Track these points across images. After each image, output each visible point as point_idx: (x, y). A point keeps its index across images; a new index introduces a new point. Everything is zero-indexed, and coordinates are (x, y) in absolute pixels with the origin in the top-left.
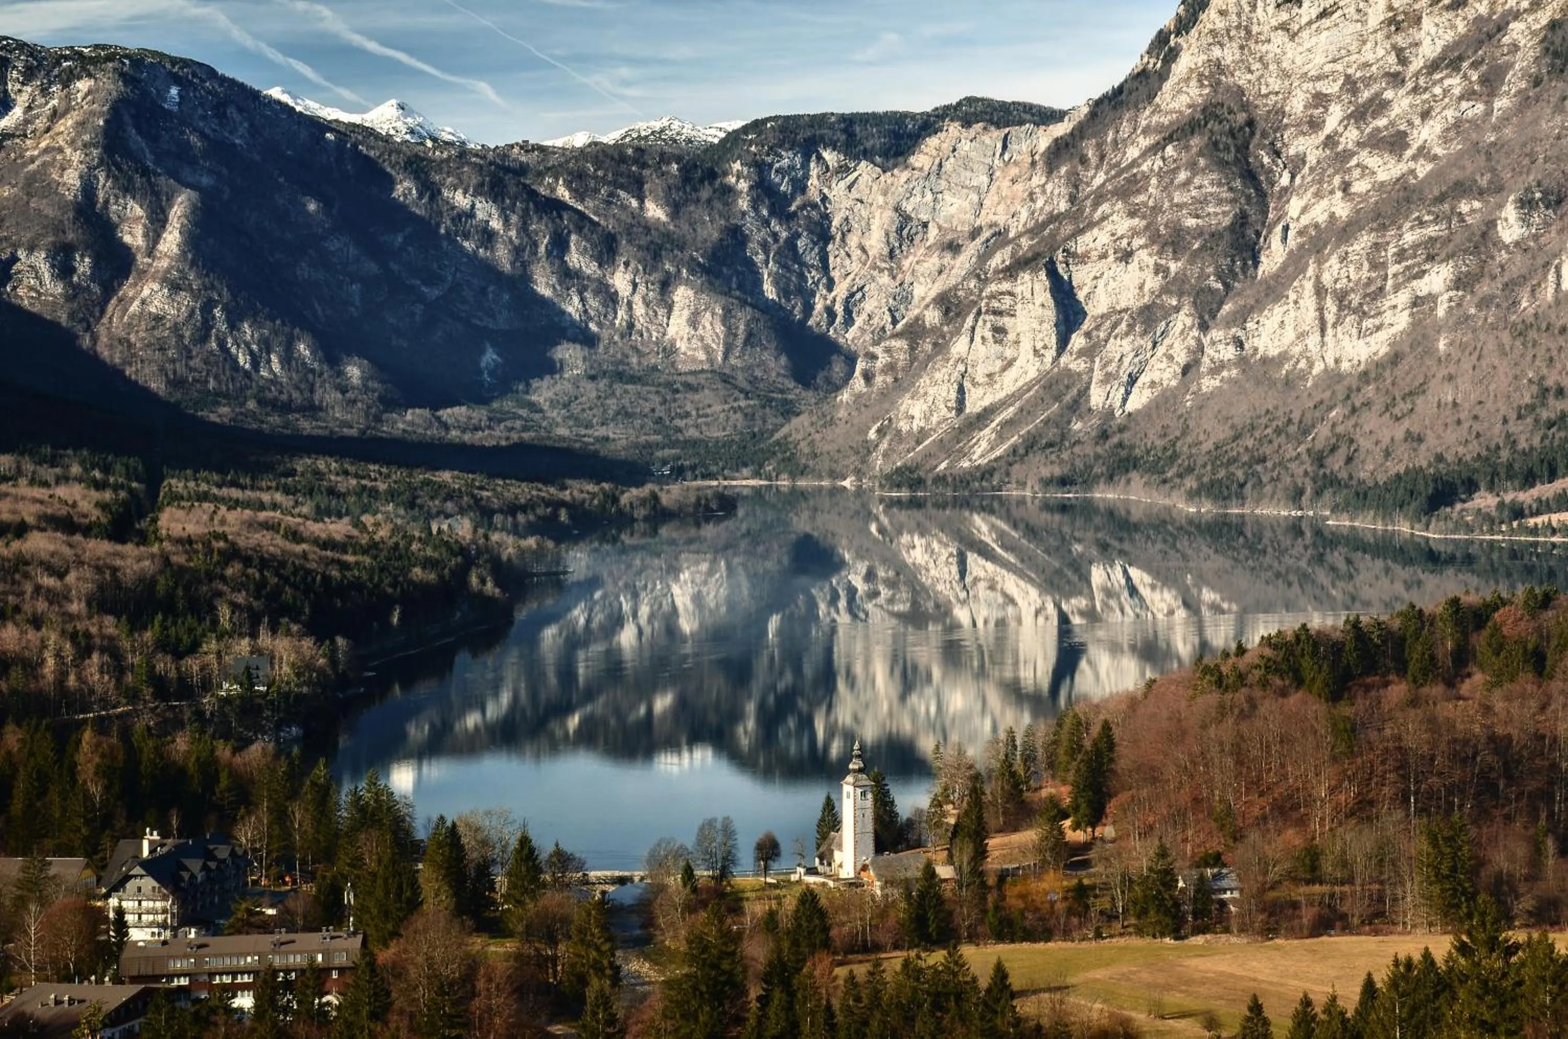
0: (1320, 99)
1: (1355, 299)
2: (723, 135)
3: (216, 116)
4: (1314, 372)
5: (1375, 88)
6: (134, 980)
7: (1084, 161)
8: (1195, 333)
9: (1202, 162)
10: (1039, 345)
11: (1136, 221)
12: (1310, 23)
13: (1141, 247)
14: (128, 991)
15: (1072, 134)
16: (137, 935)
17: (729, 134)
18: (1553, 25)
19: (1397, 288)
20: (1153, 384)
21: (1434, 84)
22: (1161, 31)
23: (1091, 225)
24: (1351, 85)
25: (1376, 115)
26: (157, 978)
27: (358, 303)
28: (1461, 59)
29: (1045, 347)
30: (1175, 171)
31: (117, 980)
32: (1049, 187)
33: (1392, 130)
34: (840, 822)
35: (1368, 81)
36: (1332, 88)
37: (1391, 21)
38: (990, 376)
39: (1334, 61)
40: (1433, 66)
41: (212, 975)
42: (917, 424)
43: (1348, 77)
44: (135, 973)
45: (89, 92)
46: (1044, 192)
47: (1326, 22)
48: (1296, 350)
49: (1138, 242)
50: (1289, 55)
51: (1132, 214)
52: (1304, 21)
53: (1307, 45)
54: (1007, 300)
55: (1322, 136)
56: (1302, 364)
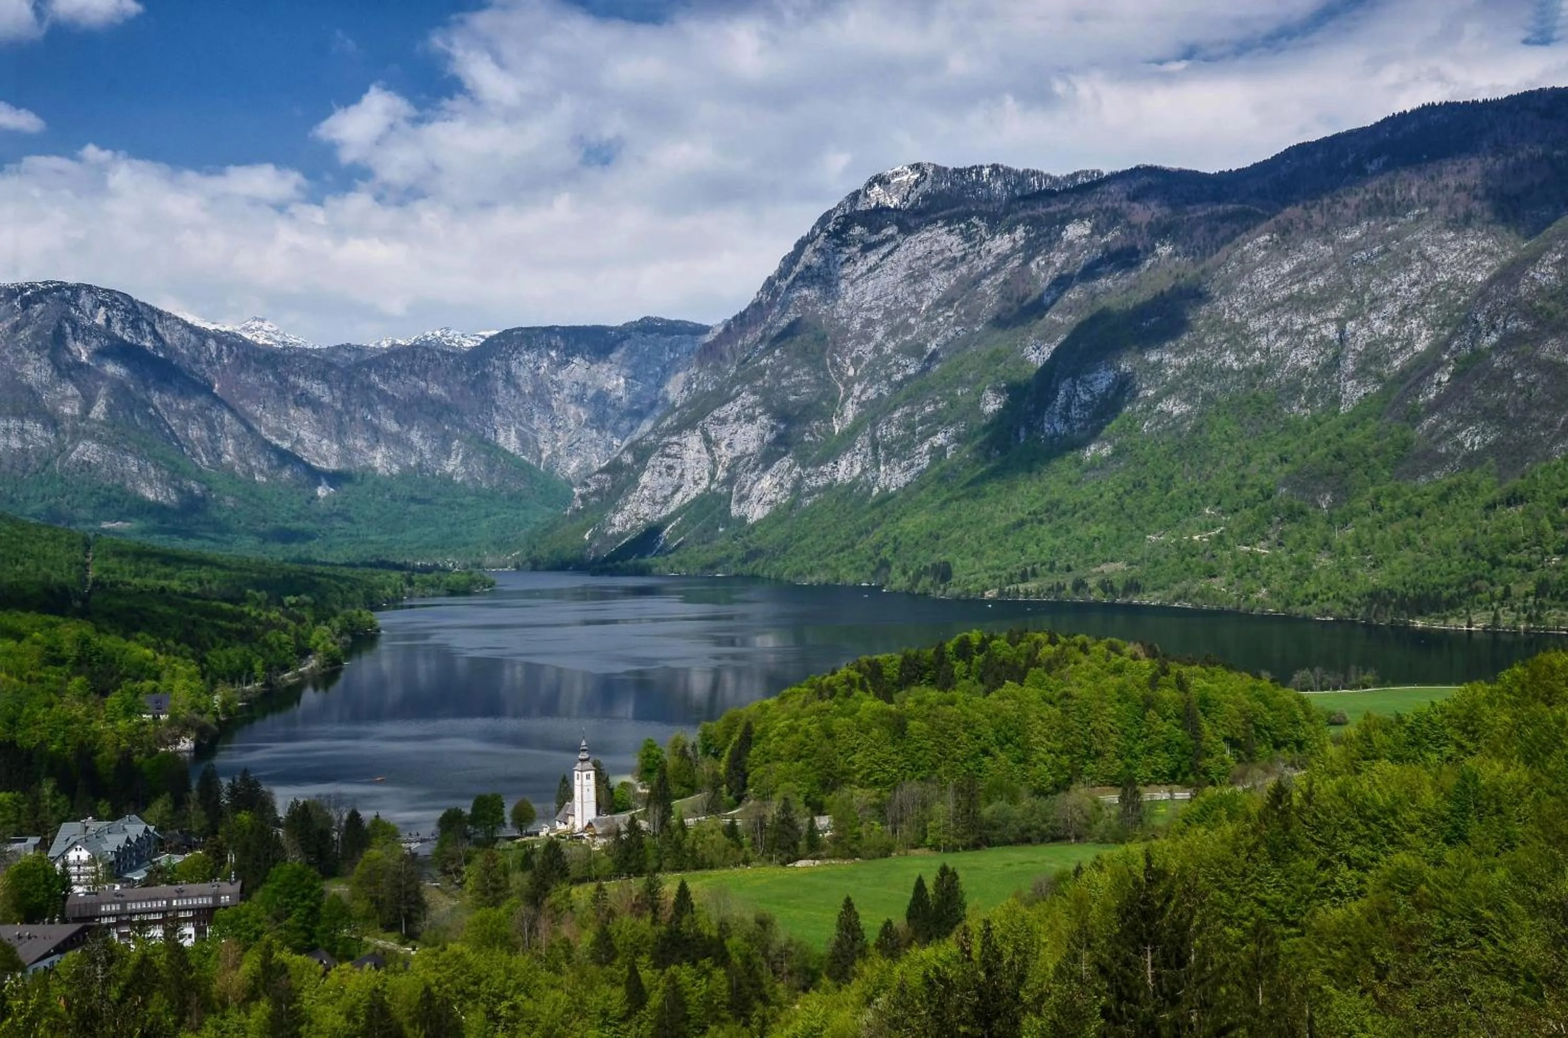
0: (869, 323)
1: (897, 447)
2: (482, 340)
3: (132, 327)
4: (874, 494)
5: (903, 316)
6: (76, 920)
7: (722, 357)
8: (798, 469)
9: (799, 360)
10: (697, 477)
11: (758, 398)
12: (862, 275)
13: (761, 414)
14: (73, 928)
15: (714, 341)
16: (78, 889)
17: (487, 340)
18: (1005, 282)
19: (921, 442)
20: (771, 502)
21: (939, 315)
22: (769, 278)
23: (727, 401)
24: (888, 314)
25: (905, 333)
26: (92, 918)
27: (231, 452)
28: (953, 300)
29: (701, 478)
30: (783, 366)
31: (64, 921)
32: (701, 375)
33: (914, 343)
34: (573, 795)
35: (900, 312)
36: (877, 316)
37: (911, 276)
38: (665, 497)
39: (877, 299)
40: (937, 304)
41: (132, 914)
42: (616, 529)
43: (886, 309)
44: (77, 915)
45: (42, 312)
46: (697, 378)
47: (872, 275)
48: (863, 479)
49: (758, 411)
50: (850, 294)
51: (754, 393)
52: (859, 273)
53: (861, 289)
54: (676, 448)
55: (872, 345)
56: (865, 489)
